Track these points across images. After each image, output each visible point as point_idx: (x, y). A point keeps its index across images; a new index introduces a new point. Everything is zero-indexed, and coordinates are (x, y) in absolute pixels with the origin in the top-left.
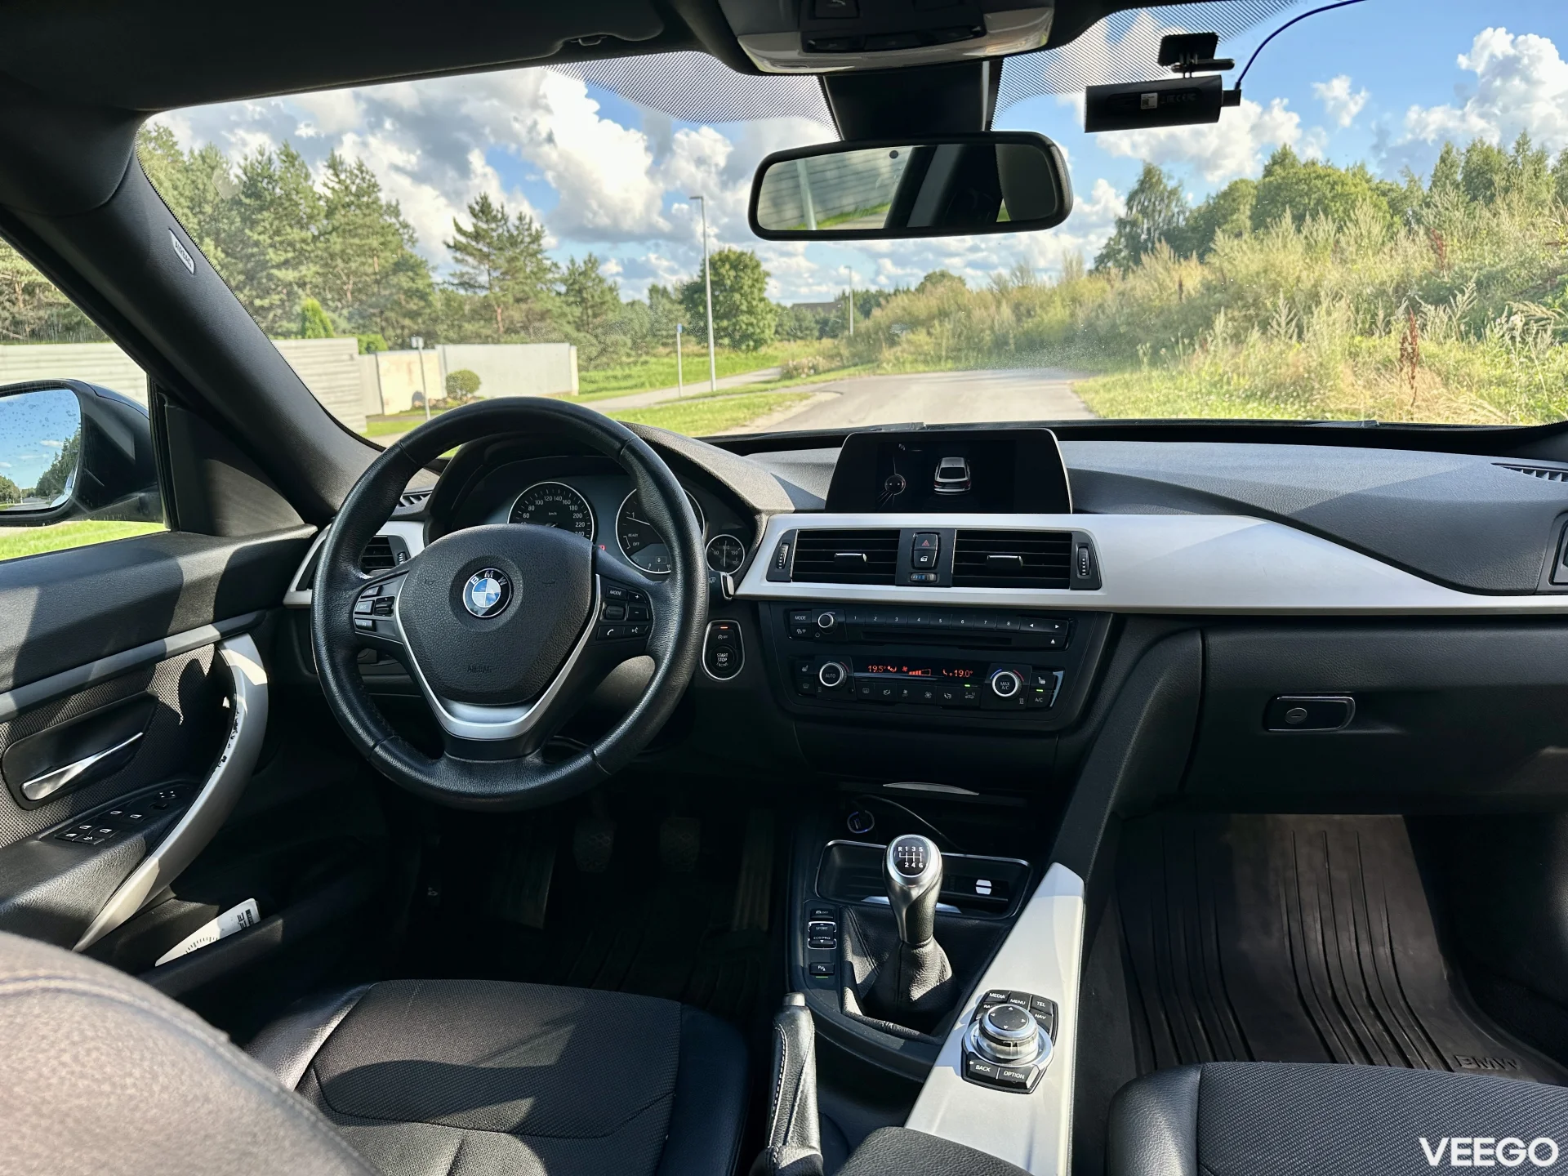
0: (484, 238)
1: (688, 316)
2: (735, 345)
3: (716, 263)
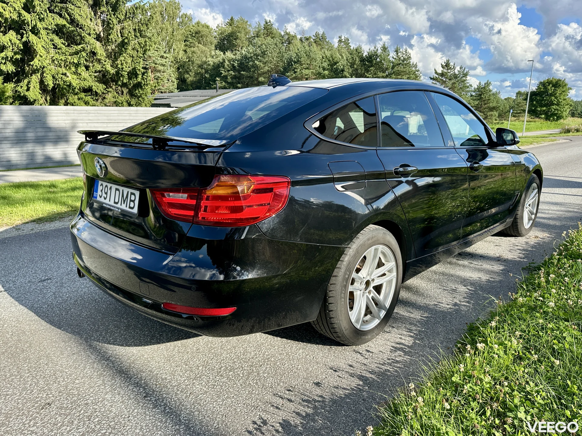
0: (445, 75)
2: (547, 118)
3: (545, 84)
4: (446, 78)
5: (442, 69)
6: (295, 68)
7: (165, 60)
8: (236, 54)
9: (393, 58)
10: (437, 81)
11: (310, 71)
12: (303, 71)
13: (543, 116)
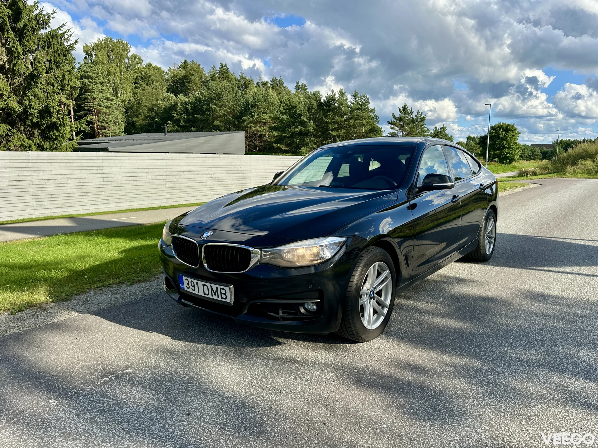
0: (403, 120)
1: (481, 149)
2: (501, 161)
3: (496, 129)
4: (404, 123)
5: (400, 114)
6: (252, 112)
7: (111, 102)
8: (189, 97)
9: (351, 102)
10: (396, 126)
11: (268, 115)
12: (261, 115)
13: (497, 159)
